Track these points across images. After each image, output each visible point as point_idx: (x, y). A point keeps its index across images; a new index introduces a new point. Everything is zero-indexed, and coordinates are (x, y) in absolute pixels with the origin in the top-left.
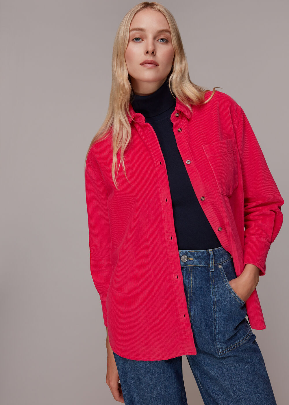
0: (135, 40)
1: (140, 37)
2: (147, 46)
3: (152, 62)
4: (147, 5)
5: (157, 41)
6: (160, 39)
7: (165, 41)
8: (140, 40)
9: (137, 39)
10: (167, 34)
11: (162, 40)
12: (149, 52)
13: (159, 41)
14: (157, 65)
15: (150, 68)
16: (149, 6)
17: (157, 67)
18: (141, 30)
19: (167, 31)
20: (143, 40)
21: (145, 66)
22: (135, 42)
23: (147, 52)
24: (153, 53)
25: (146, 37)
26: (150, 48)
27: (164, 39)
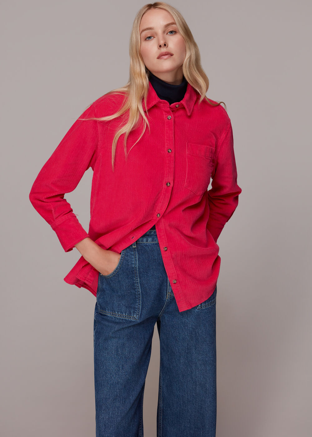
0: (147, 39)
1: (151, 35)
2: (158, 41)
3: (167, 53)
4: (150, 6)
5: (167, 34)
6: (169, 32)
7: (173, 32)
8: (152, 38)
9: (150, 37)
10: (174, 26)
11: (171, 32)
12: (162, 46)
13: (169, 33)
14: (172, 55)
15: (166, 59)
16: (152, 7)
17: (172, 56)
18: (150, 29)
19: (174, 23)
20: (154, 37)
21: (161, 59)
22: (147, 40)
23: (160, 46)
24: (165, 45)
25: (156, 34)
26: (162, 42)
27: (172, 31)
